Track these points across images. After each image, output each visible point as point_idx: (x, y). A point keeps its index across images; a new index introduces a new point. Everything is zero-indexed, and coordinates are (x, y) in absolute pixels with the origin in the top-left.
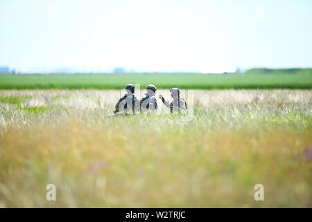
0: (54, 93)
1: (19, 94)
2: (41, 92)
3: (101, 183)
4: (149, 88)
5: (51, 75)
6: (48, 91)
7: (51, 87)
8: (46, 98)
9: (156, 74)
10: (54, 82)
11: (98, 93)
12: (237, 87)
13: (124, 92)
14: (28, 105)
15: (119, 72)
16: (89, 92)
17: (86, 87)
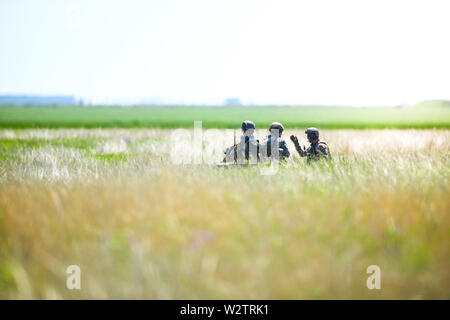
0: (140, 133)
1: (89, 135)
2: (122, 132)
3: (210, 263)
4: (273, 127)
5: (135, 107)
6: (132, 130)
7: (136, 124)
8: (128, 142)
10: (140, 118)
12: (403, 127)
13: (240, 133)
14: (102, 151)
15: (232, 105)
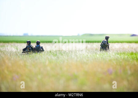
9: (42, 36)
11: (16, 44)
15: (25, 35)
16: (13, 44)
17: (12, 42)
